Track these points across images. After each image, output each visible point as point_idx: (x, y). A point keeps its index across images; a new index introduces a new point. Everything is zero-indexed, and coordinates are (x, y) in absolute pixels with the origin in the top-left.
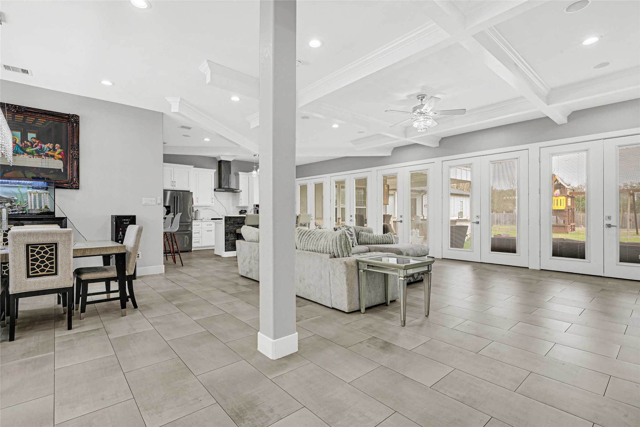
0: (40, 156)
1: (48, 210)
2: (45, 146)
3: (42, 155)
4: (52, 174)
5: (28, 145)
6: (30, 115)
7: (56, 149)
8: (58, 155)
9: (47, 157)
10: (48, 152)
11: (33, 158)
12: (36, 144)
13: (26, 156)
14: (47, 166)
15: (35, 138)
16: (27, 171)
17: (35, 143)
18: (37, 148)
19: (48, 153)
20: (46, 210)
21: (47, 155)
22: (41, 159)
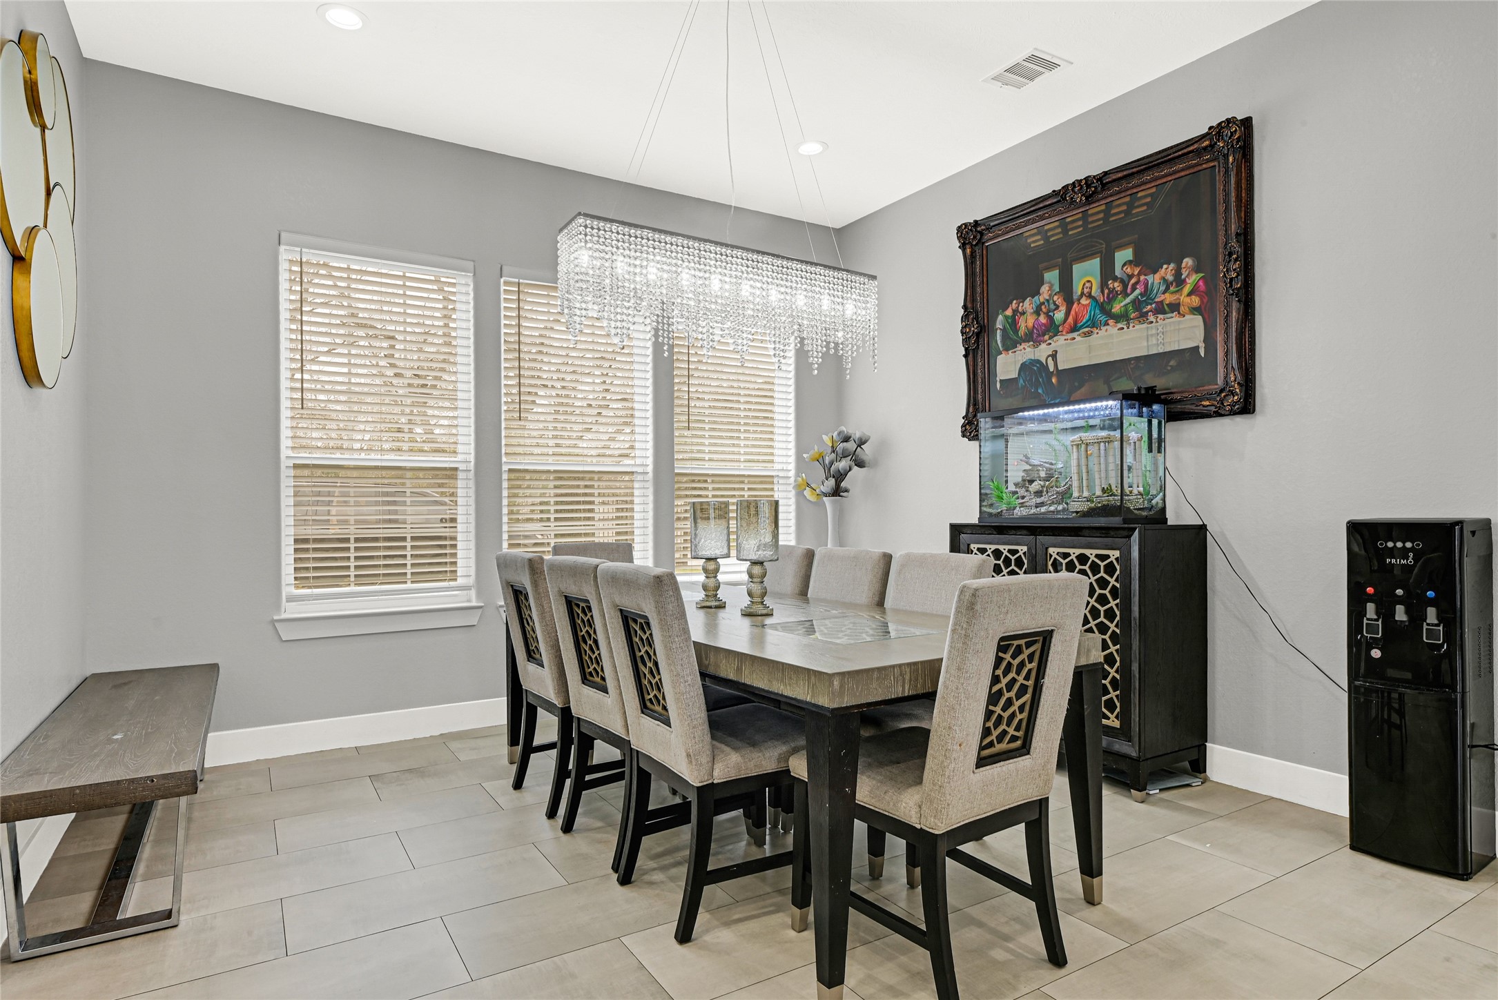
0: (1143, 317)
1: (1111, 498)
2: (1154, 280)
3: (1147, 312)
4: (1173, 369)
5: (1117, 292)
6: (1119, 192)
7: (1183, 277)
8: (1187, 300)
9: (1161, 316)
10: (1162, 297)
11: (1128, 328)
12: (1133, 281)
13: (1112, 329)
14: (1161, 346)
15: (1130, 262)
16: (1113, 378)
17: (1130, 277)
18: (1137, 292)
19: (1162, 302)
20: (1105, 499)
21: (1160, 310)
22: (1145, 325)
